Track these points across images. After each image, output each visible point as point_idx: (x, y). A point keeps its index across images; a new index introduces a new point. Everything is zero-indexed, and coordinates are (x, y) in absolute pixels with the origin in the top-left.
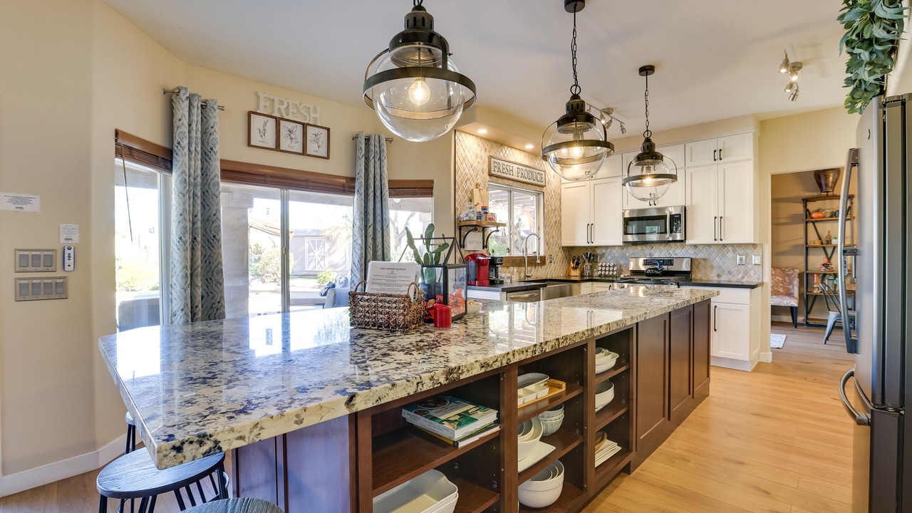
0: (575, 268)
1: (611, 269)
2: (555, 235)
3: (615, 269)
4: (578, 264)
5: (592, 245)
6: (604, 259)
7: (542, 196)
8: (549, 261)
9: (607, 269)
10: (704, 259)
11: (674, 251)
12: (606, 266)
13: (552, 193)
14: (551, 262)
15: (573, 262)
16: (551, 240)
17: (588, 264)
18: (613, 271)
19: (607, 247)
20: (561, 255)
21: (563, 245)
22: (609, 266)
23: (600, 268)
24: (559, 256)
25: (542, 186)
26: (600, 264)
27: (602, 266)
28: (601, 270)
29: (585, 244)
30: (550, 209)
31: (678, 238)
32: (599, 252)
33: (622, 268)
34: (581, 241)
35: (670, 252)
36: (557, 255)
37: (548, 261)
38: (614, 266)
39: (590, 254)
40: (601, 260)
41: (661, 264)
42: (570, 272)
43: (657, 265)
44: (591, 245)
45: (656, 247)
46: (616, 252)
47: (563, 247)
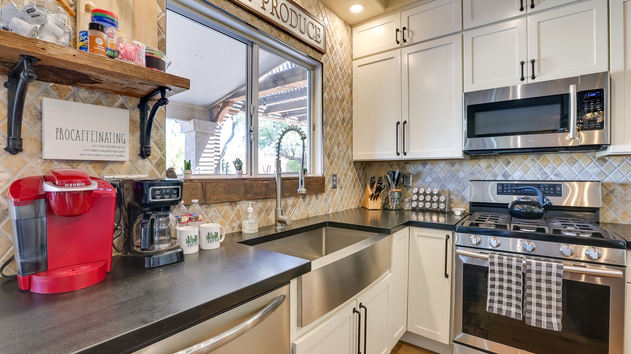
0: (374, 197)
1: (435, 198)
2: (342, 142)
3: (442, 199)
4: (379, 189)
5: (404, 157)
6: (419, 182)
7: (319, 71)
8: (331, 186)
9: (428, 198)
10: (623, 185)
11: (554, 169)
12: (425, 194)
13: (338, 69)
14: (334, 187)
15: (372, 187)
16: (336, 149)
17: (395, 191)
18: (438, 202)
19: (424, 162)
20: (351, 174)
21: (356, 158)
22: (432, 195)
23: (415, 197)
24: (348, 176)
25: (321, 52)
26: (415, 190)
27: (418, 194)
28: (417, 200)
29: (392, 156)
30: (334, 96)
31: (596, 142)
32: (411, 169)
33: (452, 197)
34: (386, 152)
35: (546, 170)
36: (346, 175)
37: (329, 186)
38: (439, 195)
39: (399, 174)
40: (416, 184)
41: (545, 194)
42: (365, 202)
43: (535, 194)
44: (402, 157)
45: (516, 160)
46: (441, 171)
47: (355, 162)
